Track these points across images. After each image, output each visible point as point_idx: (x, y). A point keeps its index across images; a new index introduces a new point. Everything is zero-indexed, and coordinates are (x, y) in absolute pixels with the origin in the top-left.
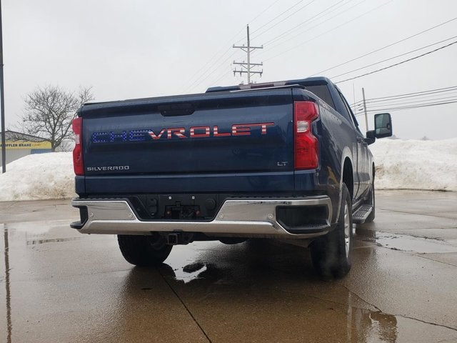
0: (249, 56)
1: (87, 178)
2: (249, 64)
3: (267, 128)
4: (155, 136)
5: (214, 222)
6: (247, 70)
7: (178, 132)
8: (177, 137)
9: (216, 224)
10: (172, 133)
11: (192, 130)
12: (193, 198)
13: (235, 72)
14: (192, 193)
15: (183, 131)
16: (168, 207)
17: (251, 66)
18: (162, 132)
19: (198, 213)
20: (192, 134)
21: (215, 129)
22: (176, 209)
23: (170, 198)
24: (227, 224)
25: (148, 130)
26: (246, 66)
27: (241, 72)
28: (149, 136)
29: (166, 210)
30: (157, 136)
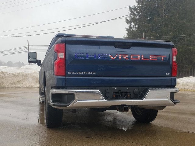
1: (67, 77)
5: (144, 100)
7: (125, 56)
8: (124, 59)
9: (145, 101)
11: (131, 56)
12: (128, 89)
14: (127, 86)
15: (127, 56)
18: (116, 56)
19: (129, 96)
20: (131, 58)
22: (118, 94)
23: (116, 89)
24: (150, 101)
25: (109, 54)
28: (109, 57)
29: (113, 95)
30: (114, 57)
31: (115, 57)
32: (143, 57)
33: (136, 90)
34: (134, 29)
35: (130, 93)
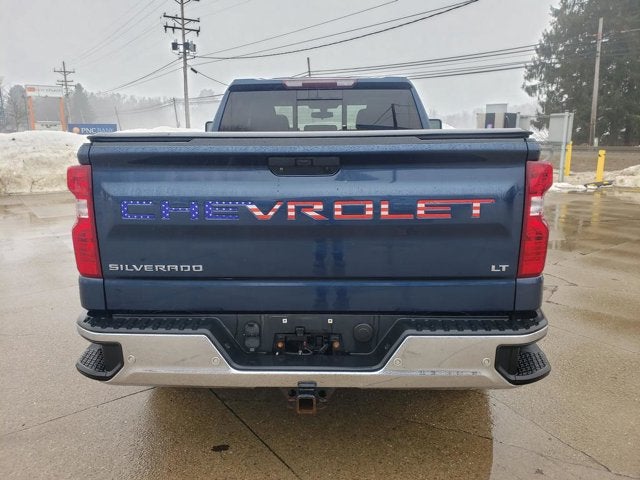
0: (182, 8)
2: (183, 19)
3: (481, 208)
4: (260, 213)
6: (181, 26)
7: (310, 208)
8: (307, 216)
10: (298, 210)
11: (337, 206)
12: (330, 321)
13: (166, 27)
14: (329, 313)
15: (320, 207)
16: (280, 336)
17: (186, 22)
18: (277, 207)
19: (336, 345)
20: (338, 213)
21: (383, 206)
22: (296, 339)
23: (285, 321)
25: (247, 203)
26: (180, 21)
27: (174, 28)
28: (250, 213)
29: (276, 341)
30: (266, 213)
31: (271, 213)
32: (386, 206)
33: (364, 326)
34: (576, 8)
35: (340, 335)
